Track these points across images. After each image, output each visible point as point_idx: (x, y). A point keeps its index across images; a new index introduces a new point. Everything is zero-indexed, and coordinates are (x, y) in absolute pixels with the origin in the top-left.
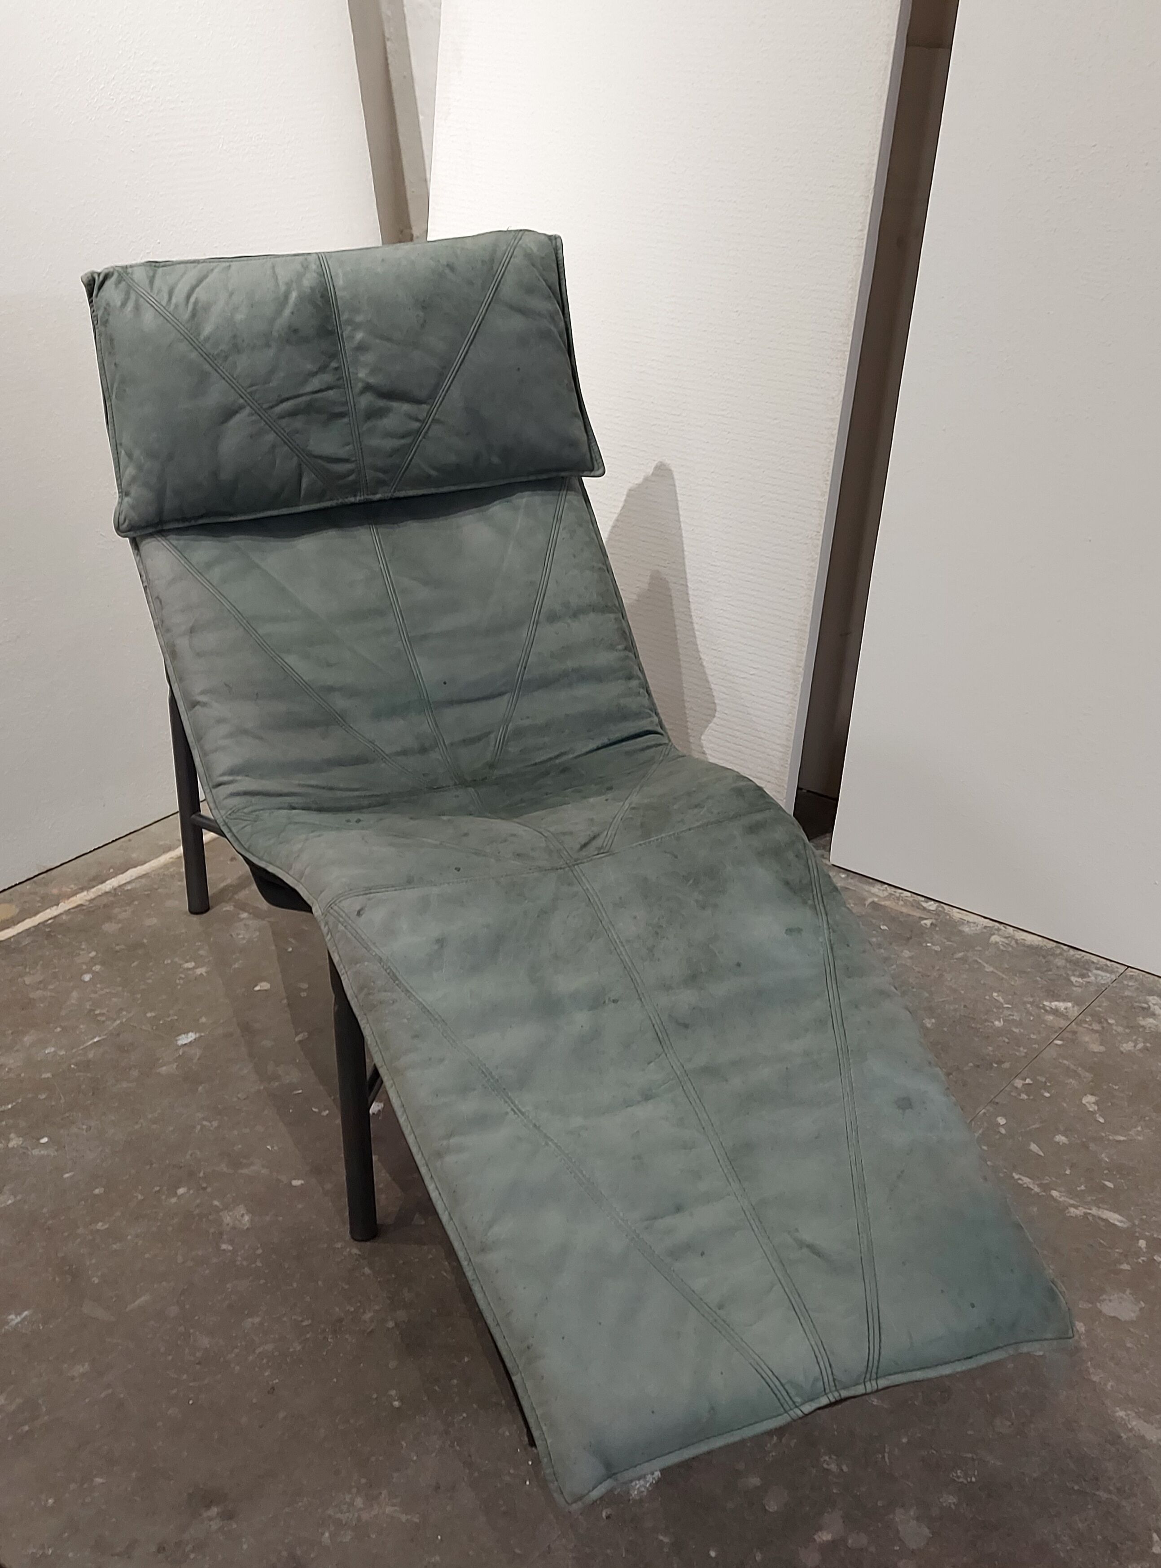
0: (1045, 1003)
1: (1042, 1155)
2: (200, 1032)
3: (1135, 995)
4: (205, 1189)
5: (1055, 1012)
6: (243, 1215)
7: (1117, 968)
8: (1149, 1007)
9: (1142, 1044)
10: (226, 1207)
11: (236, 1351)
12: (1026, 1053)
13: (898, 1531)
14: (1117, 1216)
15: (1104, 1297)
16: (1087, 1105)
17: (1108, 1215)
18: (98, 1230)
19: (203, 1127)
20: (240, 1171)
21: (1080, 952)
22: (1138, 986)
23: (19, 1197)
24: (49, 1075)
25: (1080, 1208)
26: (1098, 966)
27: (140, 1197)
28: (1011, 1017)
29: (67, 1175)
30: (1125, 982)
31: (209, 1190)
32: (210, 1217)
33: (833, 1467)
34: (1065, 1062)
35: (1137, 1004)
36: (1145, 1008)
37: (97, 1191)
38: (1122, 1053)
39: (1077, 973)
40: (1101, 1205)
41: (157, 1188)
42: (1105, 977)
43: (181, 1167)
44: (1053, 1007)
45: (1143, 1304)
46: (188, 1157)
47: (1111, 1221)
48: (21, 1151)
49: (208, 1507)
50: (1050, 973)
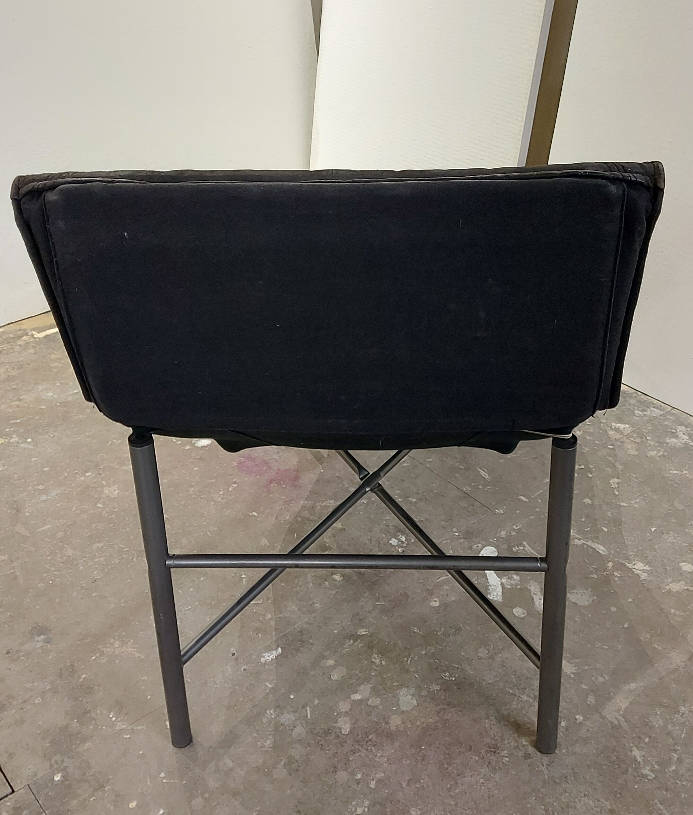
0: (613, 424)
3: (671, 424)
4: (100, 474)
5: (617, 430)
6: (115, 490)
7: (667, 408)
8: (676, 432)
9: (662, 453)
10: (108, 485)
11: (84, 559)
12: (588, 451)
13: (399, 700)
14: (602, 548)
15: (574, 591)
16: (612, 484)
17: (597, 546)
18: (38, 489)
19: (113, 442)
20: (123, 468)
21: (648, 397)
22: (675, 420)
23: (6, 467)
24: (44, 407)
25: (581, 540)
26: (655, 406)
27: (66, 475)
28: (589, 430)
29: (34, 459)
30: (668, 417)
31: (102, 475)
32: (98, 489)
33: (377, 661)
34: (610, 458)
35: (669, 430)
36: (673, 433)
37: (45, 469)
38: (647, 456)
39: (640, 409)
40: (595, 540)
41: (77, 471)
42: (657, 412)
43: (93, 462)
44: (617, 427)
45: (595, 598)
46: (98, 457)
47: (597, 550)
48: (16, 444)
49: (39, 635)
50: (624, 407)
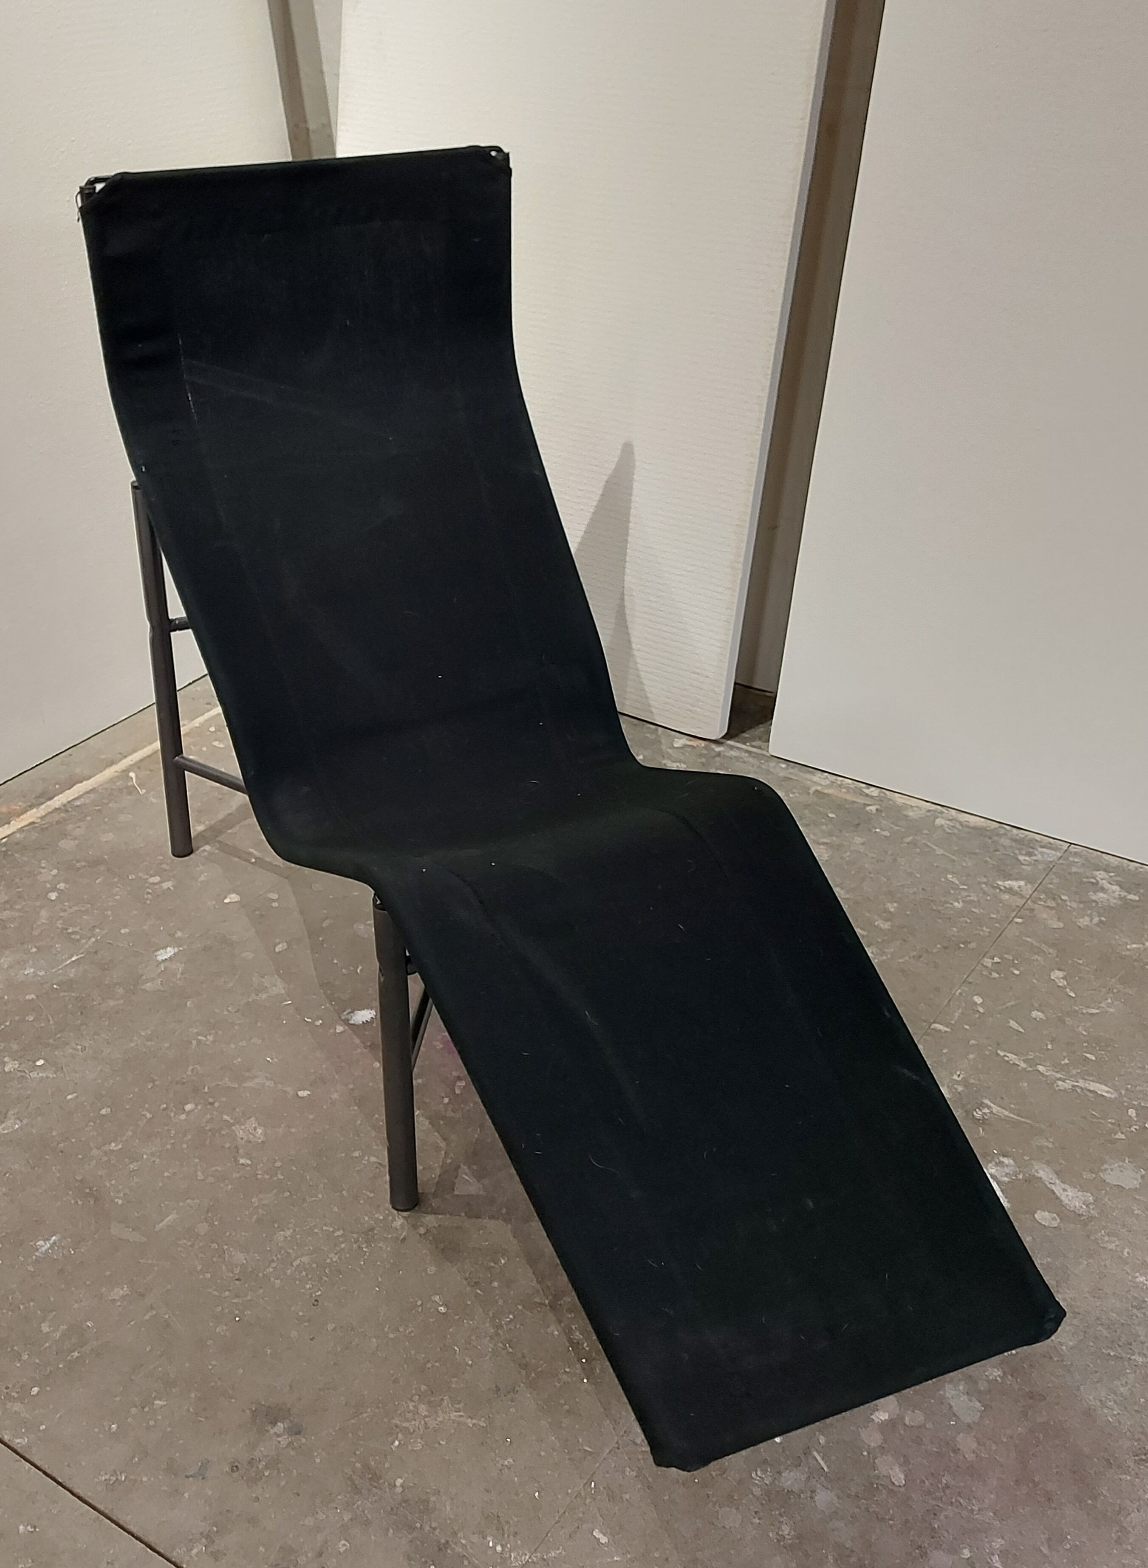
0: (1000, 883)
1: (1022, 1031)
2: (179, 946)
3: (1082, 870)
4: (212, 1104)
5: (1010, 890)
6: (255, 1129)
7: (1061, 845)
8: (1098, 882)
9: (1098, 919)
10: (237, 1122)
11: (274, 1265)
12: (989, 932)
13: (951, 1407)
14: (1104, 1087)
15: (1106, 1166)
16: (1056, 980)
17: (1094, 1086)
18: (112, 1151)
19: (199, 1042)
20: (245, 1085)
21: (1020, 831)
22: (1084, 862)
23: (25, 1121)
24: (33, 996)
25: (1067, 1081)
26: (1042, 844)
27: (149, 1116)
28: (969, 898)
29: (69, 1097)
30: (1071, 859)
31: (217, 1105)
32: (223, 1132)
34: (1028, 939)
35: (1085, 880)
36: (1094, 883)
37: (103, 1112)
38: (1079, 927)
39: (1024, 852)
40: (1086, 1077)
41: (165, 1106)
42: (1052, 855)
43: (184, 1083)
44: (1007, 886)
45: (1143, 1172)
46: (189, 1073)
47: (1099, 1092)
48: (19, 1074)
49: (274, 1423)
50: (998, 853)
